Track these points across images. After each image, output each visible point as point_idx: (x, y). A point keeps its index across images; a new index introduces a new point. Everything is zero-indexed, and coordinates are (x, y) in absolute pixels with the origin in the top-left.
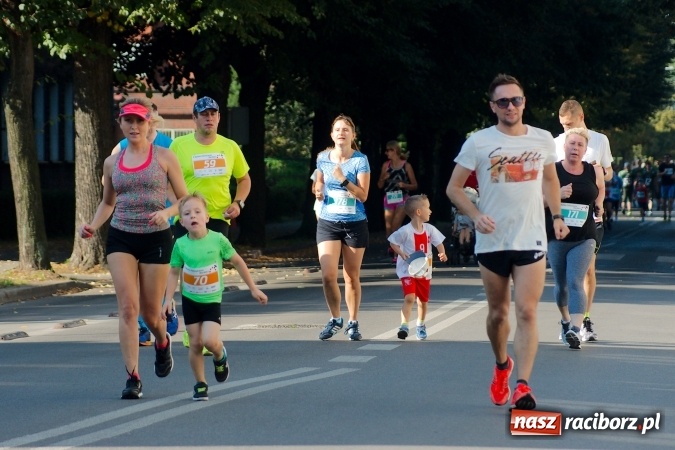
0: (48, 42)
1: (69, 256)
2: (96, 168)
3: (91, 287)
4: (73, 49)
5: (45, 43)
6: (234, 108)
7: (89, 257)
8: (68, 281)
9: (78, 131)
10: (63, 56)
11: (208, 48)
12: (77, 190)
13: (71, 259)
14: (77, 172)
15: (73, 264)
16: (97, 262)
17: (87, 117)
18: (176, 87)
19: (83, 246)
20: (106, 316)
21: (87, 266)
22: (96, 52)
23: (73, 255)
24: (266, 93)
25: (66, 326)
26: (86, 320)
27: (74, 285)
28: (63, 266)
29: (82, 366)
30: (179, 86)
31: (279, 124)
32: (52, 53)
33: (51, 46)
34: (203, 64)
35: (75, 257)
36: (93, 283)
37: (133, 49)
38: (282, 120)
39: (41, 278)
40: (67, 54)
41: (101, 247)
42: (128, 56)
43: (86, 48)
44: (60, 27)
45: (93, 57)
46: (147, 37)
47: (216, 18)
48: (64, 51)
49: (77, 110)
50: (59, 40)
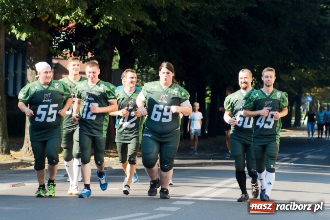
0: (14, 31)
1: (22, 148)
3: (31, 165)
4: (28, 36)
6: (115, 70)
9: (29, 80)
10: (23, 39)
11: (101, 36)
13: (22, 149)
15: (23, 152)
17: (34, 72)
18: (84, 57)
21: (31, 153)
22: (40, 36)
23: (24, 147)
25: (14, 186)
26: (26, 184)
27: (22, 163)
28: (18, 153)
30: (86, 57)
32: (17, 38)
33: (16, 33)
35: (24, 148)
37: (62, 35)
38: (144, 77)
39: (5, 159)
40: (26, 38)
42: (59, 39)
43: (35, 34)
44: (20, 22)
45: (39, 39)
46: (69, 29)
47: (108, 20)
48: (24, 37)
49: (28, 68)
50: (21, 30)
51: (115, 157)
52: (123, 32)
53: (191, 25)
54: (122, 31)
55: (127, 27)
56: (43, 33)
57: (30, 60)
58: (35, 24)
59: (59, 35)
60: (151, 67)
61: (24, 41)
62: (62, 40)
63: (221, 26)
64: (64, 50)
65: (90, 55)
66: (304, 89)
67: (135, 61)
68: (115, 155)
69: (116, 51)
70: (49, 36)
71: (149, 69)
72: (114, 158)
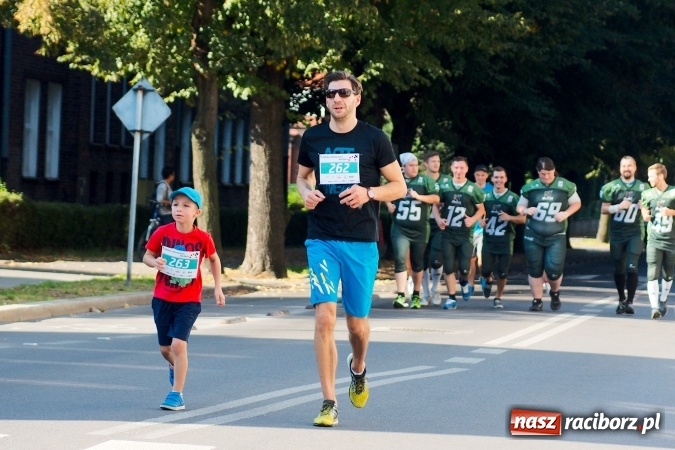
0: (231, 84)
1: (241, 263)
2: (267, 191)
3: (256, 290)
4: (253, 92)
5: (229, 86)
7: (258, 265)
8: (238, 284)
9: (252, 159)
10: (244, 97)
12: (250, 209)
13: (242, 266)
14: (250, 193)
15: (244, 271)
16: (264, 270)
17: (261, 148)
19: (253, 255)
20: (265, 316)
21: (256, 272)
22: (271, 94)
23: (245, 262)
24: (414, 133)
25: (229, 322)
26: (247, 319)
27: (242, 288)
28: (236, 271)
29: (236, 357)
32: (235, 95)
33: (234, 88)
35: (245, 264)
36: (258, 287)
37: (304, 92)
40: (249, 96)
41: (268, 258)
42: (300, 98)
43: (264, 90)
44: (242, 72)
45: (269, 98)
46: (316, 82)
47: (377, 69)
48: (245, 93)
49: (253, 141)
50: (241, 84)
51: (385, 279)
52: (400, 88)
53: (502, 78)
54: (399, 86)
55: (404, 78)
56: (276, 89)
57: (256, 130)
58: (265, 74)
59: (300, 91)
60: (441, 141)
61: (244, 101)
62: (305, 99)
63: (549, 80)
64: (308, 114)
67: (416, 132)
68: (384, 276)
69: (387, 113)
70: (284, 93)
71: (437, 144)
72: (382, 281)
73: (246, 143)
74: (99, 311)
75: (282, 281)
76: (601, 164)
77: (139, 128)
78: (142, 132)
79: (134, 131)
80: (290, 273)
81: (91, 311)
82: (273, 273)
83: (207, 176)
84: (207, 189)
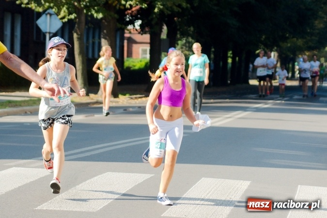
4: (103, 15)
5: (92, 12)
6: (164, 39)
10: (99, 18)
13: (98, 93)
17: (106, 41)
22: (111, 16)
25: (86, 117)
27: (97, 102)
28: (96, 96)
31: (186, 47)
32: (95, 17)
33: (94, 14)
34: (153, 22)
37: (128, 16)
39: (86, 100)
40: (101, 17)
43: (107, 14)
44: (97, 7)
45: (110, 18)
46: (133, 11)
49: (102, 38)
50: (97, 12)
56: (113, 14)
57: (104, 33)
58: (107, 7)
62: (128, 19)
64: (129, 26)
65: (147, 29)
66: (297, 53)
69: (165, 25)
73: (100, 38)
74: (29, 113)
75: (116, 99)
76: (262, 46)
77: (48, 31)
78: (50, 33)
79: (46, 33)
80: (120, 96)
81: (26, 113)
82: (112, 96)
83: (81, 53)
84: (81, 59)
